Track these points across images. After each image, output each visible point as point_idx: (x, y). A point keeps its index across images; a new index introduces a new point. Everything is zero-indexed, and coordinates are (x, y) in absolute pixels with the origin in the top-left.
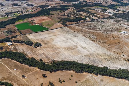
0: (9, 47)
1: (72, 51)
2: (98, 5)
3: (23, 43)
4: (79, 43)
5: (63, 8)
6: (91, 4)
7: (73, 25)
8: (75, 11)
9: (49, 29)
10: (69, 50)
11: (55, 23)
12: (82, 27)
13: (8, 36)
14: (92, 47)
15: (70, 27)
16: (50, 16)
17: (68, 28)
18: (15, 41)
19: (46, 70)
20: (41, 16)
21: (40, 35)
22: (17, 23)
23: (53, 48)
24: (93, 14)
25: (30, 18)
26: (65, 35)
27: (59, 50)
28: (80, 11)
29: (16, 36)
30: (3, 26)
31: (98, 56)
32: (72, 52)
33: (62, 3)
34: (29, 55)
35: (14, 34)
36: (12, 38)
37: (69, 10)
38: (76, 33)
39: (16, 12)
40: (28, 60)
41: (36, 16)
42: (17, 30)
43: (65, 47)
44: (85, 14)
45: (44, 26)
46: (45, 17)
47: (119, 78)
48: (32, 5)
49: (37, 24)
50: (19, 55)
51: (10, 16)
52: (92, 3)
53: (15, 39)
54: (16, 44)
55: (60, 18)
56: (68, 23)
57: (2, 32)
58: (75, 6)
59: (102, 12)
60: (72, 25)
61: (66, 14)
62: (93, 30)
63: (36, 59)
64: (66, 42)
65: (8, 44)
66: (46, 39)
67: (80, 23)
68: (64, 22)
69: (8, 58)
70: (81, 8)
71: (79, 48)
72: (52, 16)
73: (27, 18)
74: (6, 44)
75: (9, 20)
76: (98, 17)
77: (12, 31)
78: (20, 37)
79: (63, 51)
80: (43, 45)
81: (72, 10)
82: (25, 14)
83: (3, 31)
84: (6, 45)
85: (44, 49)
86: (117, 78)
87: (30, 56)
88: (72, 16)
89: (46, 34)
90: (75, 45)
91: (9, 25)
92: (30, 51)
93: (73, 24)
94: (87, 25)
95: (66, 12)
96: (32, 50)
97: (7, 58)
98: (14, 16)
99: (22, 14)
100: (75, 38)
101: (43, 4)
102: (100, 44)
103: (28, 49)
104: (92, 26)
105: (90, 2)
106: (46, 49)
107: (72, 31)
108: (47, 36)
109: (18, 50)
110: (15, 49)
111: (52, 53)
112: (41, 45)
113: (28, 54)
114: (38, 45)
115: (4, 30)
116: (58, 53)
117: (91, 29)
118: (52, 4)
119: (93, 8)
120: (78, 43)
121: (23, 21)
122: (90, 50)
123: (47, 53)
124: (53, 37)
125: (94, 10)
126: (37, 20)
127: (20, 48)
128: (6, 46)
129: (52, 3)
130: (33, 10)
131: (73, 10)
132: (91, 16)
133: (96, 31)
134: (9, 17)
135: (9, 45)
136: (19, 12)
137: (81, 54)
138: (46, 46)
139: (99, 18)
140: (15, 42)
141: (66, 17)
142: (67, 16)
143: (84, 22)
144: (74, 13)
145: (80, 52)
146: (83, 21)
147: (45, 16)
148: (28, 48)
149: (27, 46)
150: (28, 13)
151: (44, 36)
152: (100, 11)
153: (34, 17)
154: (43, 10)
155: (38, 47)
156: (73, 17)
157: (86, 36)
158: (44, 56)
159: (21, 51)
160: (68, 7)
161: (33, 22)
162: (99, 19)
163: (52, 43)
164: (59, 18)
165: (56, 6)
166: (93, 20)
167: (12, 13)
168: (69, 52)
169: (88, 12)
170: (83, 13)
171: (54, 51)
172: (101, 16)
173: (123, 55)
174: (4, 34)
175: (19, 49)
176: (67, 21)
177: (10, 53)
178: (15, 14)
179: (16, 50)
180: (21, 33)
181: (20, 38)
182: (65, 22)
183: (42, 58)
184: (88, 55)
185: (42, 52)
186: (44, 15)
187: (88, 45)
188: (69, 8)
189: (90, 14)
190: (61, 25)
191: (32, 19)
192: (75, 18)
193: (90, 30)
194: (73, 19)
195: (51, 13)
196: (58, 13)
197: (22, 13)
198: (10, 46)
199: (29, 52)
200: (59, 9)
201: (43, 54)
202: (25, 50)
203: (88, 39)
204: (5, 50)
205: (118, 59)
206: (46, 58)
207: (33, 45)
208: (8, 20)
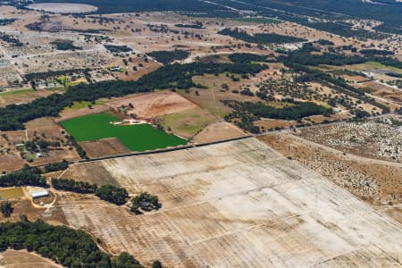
0: (36, 206)
1: (283, 235)
2: (376, 60)
3: (91, 192)
4: (311, 205)
5: (242, 66)
6: (349, 53)
7: (285, 134)
8: (289, 77)
9: (189, 144)
10: (270, 230)
11: (214, 121)
12: (320, 142)
13: (31, 161)
15: (270, 141)
16: (192, 94)
17: (262, 143)
18: (58, 185)
20: (156, 90)
21: (157, 164)
22: (67, 114)
23: (204, 218)
24: (360, 93)
25: (117, 96)
26: (251, 169)
27: (228, 231)
28: (307, 79)
29: (64, 165)
30: (17, 123)
31: (388, 262)
32: (280, 241)
33: (239, 46)
34: (109, 241)
35: (57, 154)
36: (49, 169)
37: (264, 72)
38: (294, 162)
39: (64, 73)
40: (106, 262)
41: (140, 91)
42: (66, 140)
43: (253, 217)
44: (327, 91)
45: (170, 130)
46: (174, 97)
48: (125, 49)
49: (143, 122)
50: (71, 241)
51: (42, 87)
52: (354, 50)
53: (60, 175)
54: (61, 193)
55: (232, 104)
56: (263, 122)
57: (12, 147)
58: (289, 60)
59: (395, 87)
60: (277, 133)
61: (254, 90)
62: (362, 155)
63: (137, 258)
64: (256, 199)
65: (33, 192)
66: (177, 183)
67: (309, 125)
68: (248, 117)
69: (30, 250)
70: (311, 68)
71: (311, 225)
72: (201, 92)
73: (105, 96)
74: (23, 194)
75: (40, 102)
76: (380, 106)
77: (48, 144)
78: (78, 167)
79: (245, 233)
80: (166, 205)
81: (275, 73)
82: (98, 81)
83: (14, 144)
84: (23, 198)
85: (171, 223)
87: (115, 248)
88: (278, 97)
89: (176, 160)
90: (295, 211)
91: (37, 120)
92: (114, 227)
93: (283, 128)
94: (336, 136)
95: (253, 79)
96: (122, 223)
97: (25, 251)
98: (58, 85)
99: (89, 80)
100: (290, 184)
101: (168, 47)
102: (395, 213)
103: (109, 217)
104: (360, 139)
105: (345, 48)
106: (177, 221)
107: (280, 156)
108: (180, 168)
109: (69, 221)
110: (58, 214)
111: (201, 238)
112: (158, 206)
113: (106, 237)
114: (147, 203)
115: (20, 138)
116: (224, 242)
117: (353, 151)
118: (201, 49)
119: (359, 68)
120: (305, 205)
121: (90, 107)
122: (353, 234)
123: (181, 239)
124: (205, 177)
125: (361, 78)
126: (142, 107)
127: (76, 211)
128: (24, 201)
129: (201, 43)
130: (130, 68)
131: (281, 73)
132: (354, 100)
133: (374, 161)
134: (41, 90)
135: (35, 198)
136: (76, 71)
137: (319, 250)
138: (177, 208)
139: (386, 110)
140: (58, 188)
141: (255, 99)
142: (258, 95)
143: (326, 122)
144: (286, 88)
145: (312, 241)
146: (320, 117)
147: (174, 91)
148: (108, 212)
149: (104, 204)
150: (111, 78)
151: (170, 170)
152: (389, 83)
153: (132, 92)
154: (168, 68)
155: (150, 210)
156: (283, 100)
157: (335, 178)
158: (171, 251)
159: (82, 224)
160: (261, 63)
161: (129, 112)
162: (383, 113)
163: (202, 199)
164: (226, 102)
165: (217, 57)
166: (361, 116)
167: (50, 74)
168: (270, 239)
169: (340, 85)
170: (319, 86)
171: (209, 230)
172: (391, 102)
174: (18, 153)
175: (75, 216)
176: (259, 115)
177: (38, 232)
178: (62, 78)
179: (63, 218)
180: (83, 154)
181: (77, 172)
182: (252, 120)
183: (163, 256)
184: (348, 259)
185: (164, 234)
186: (171, 86)
187: (348, 215)
188: (266, 67)
189: (347, 93)
190: (236, 128)
191: (125, 101)
192: (291, 105)
193: (350, 157)
194: (281, 107)
195: (197, 84)
196: (225, 82)
197: (88, 76)
198: (38, 203)
199: (110, 230)
200: (226, 68)
201: (165, 243)
202: (95, 220)
203: (345, 191)
204: (21, 217)
206: (179, 261)
207: (129, 202)
208: (34, 99)
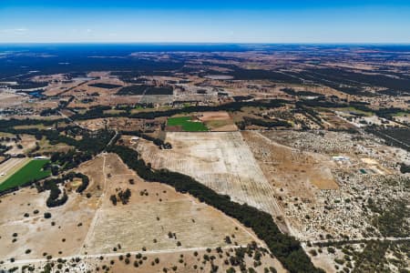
0: (131, 142)
1: (205, 164)
3: (152, 141)
4: (230, 156)
7: (255, 132)
9: (209, 131)
10: (202, 161)
11: (230, 124)
12: (268, 137)
13: (143, 129)
14: (243, 166)
15: (245, 133)
16: (234, 114)
17: (240, 134)
19: (142, 177)
21: (187, 135)
23: (183, 154)
24: (318, 120)
27: (186, 159)
29: (153, 131)
31: (235, 179)
32: (201, 165)
33: (282, 96)
34: (143, 155)
35: (154, 128)
36: (147, 132)
37: (280, 107)
38: (244, 142)
39: (189, 102)
43: (201, 156)
46: (225, 114)
47: (230, 215)
48: (225, 94)
49: (200, 121)
52: (347, 101)
54: (142, 139)
56: (251, 126)
61: (265, 114)
62: (281, 143)
65: (134, 138)
66: (187, 142)
67: (272, 130)
72: (239, 113)
73: (196, 111)
74: (131, 138)
76: (322, 126)
77: (155, 124)
80: (174, 148)
82: (200, 105)
85: (169, 154)
86: (227, 214)
88: (273, 118)
89: (197, 135)
90: (220, 157)
93: (257, 130)
94: (280, 135)
95: (271, 110)
96: (153, 151)
98: (182, 106)
99: (196, 105)
100: (231, 149)
102: (264, 165)
103: (150, 148)
104: (290, 138)
105: (342, 100)
106: (172, 153)
107: (242, 139)
109: (137, 148)
110: (136, 145)
111: (173, 160)
112: (170, 148)
114: (167, 147)
116: (180, 162)
117: (278, 142)
120: (227, 156)
121: (186, 115)
122: (234, 168)
123: (166, 159)
124: (200, 142)
127: (142, 145)
128: (128, 140)
129: (264, 94)
130: (218, 102)
131: (288, 109)
132: (311, 122)
134: (174, 107)
136: (195, 101)
137: (213, 171)
138: (177, 150)
144: (282, 114)
146: (282, 128)
147: (228, 112)
149: (153, 145)
150: (206, 105)
152: (344, 117)
154: (236, 103)
155: (165, 149)
157: (255, 149)
158: (159, 161)
159: (140, 149)
161: (199, 118)
162: (320, 129)
164: (245, 118)
165: (265, 100)
167: (184, 102)
168: (198, 164)
169: (313, 116)
170: (301, 115)
171: (179, 158)
172: (331, 125)
173: (282, 190)
176: (253, 124)
177: (124, 149)
180: (163, 129)
181: (155, 134)
182: (247, 125)
184: (220, 175)
187: (240, 162)
188: (284, 106)
189: (311, 119)
190: (236, 127)
191: (202, 114)
192: (274, 121)
193: (274, 143)
194: (268, 122)
195: (241, 110)
196: (255, 110)
199: (147, 152)
200: (263, 105)
202: (145, 149)
204: (123, 144)
205: (264, 192)
206: (159, 165)
207: (162, 146)
208: (168, 110)
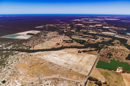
14: (50, 58)
